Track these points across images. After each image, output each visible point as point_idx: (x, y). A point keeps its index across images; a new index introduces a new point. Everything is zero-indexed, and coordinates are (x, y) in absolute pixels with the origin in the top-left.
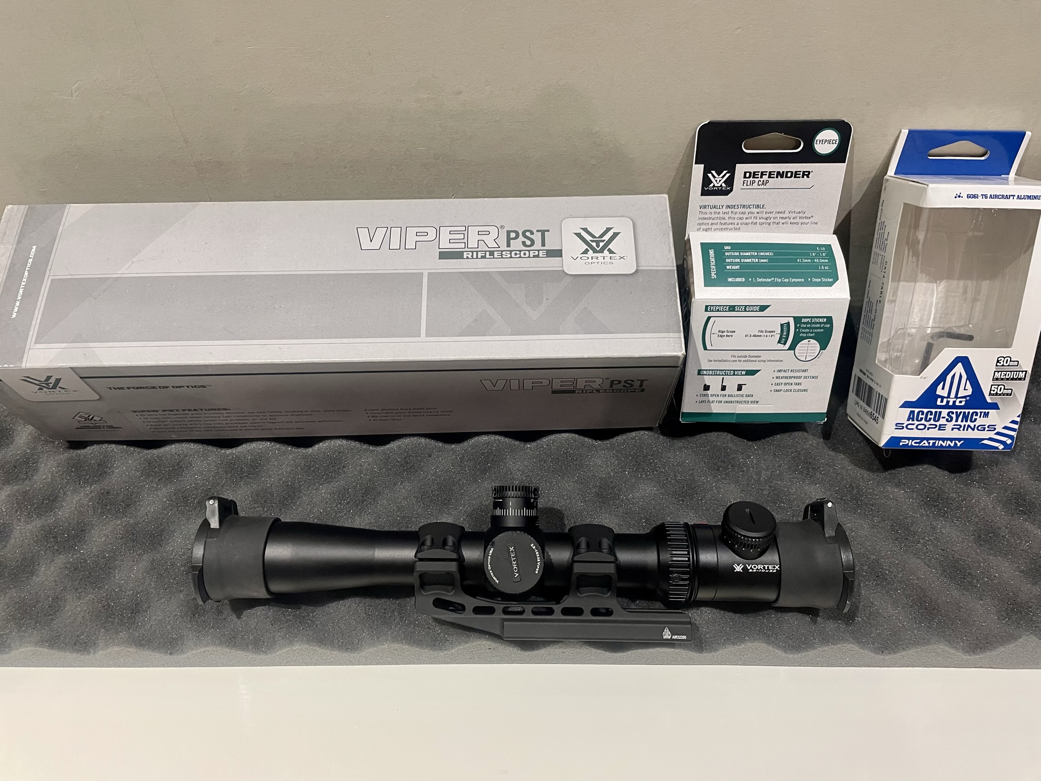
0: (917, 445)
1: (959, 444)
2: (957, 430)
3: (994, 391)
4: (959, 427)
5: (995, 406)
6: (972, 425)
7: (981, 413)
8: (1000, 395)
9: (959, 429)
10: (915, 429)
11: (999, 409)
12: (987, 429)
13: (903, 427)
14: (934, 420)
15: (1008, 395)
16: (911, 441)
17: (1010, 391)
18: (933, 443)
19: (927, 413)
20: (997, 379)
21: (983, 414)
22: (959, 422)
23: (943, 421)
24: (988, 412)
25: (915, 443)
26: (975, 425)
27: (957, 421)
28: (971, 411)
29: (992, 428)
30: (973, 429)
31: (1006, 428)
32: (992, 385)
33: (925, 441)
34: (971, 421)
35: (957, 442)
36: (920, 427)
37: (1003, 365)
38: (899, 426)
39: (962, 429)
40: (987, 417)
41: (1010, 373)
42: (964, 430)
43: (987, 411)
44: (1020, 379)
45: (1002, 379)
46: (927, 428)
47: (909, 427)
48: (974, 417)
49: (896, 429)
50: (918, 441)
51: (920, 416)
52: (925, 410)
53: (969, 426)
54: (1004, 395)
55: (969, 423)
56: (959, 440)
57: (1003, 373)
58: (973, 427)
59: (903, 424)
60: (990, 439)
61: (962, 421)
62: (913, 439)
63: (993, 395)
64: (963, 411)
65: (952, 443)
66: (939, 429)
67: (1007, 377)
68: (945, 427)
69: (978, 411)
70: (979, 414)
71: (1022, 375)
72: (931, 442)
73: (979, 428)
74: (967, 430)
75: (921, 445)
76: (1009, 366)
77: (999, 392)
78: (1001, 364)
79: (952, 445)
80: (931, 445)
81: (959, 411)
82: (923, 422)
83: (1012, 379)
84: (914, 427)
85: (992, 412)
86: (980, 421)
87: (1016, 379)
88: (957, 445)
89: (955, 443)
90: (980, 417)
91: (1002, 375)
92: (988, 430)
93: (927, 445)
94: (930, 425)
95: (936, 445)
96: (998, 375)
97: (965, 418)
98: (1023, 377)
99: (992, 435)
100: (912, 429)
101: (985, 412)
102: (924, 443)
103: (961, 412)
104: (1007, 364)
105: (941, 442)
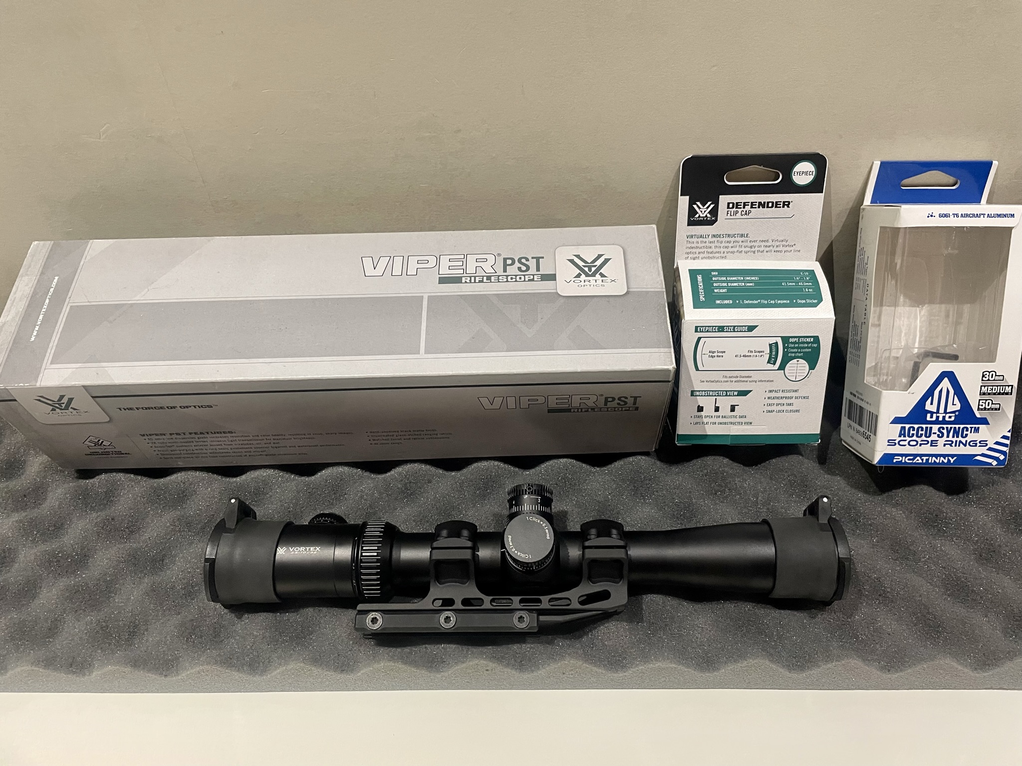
0: (911, 461)
1: (952, 461)
2: (949, 446)
3: (982, 405)
4: (950, 443)
5: (984, 421)
6: (964, 440)
7: (971, 428)
8: (989, 409)
9: (951, 445)
10: (907, 445)
11: (988, 424)
12: (978, 444)
13: (895, 444)
14: (926, 437)
15: (996, 409)
16: (904, 458)
17: (998, 406)
18: (926, 459)
19: (918, 428)
20: (984, 394)
21: (973, 429)
22: (950, 438)
23: (934, 437)
24: (978, 428)
25: (909, 460)
26: (966, 441)
27: (948, 436)
28: (962, 426)
29: (983, 443)
30: (965, 445)
31: (997, 443)
32: (980, 400)
33: (918, 458)
34: (962, 437)
35: (950, 458)
36: (912, 443)
37: (989, 380)
38: (891, 442)
39: (953, 445)
40: (978, 433)
41: (996, 387)
42: (956, 446)
43: (977, 426)
44: (1007, 394)
45: (989, 394)
46: (919, 444)
47: (901, 443)
48: (965, 433)
49: (888, 445)
50: (912, 458)
51: (912, 432)
52: (916, 426)
53: (960, 442)
54: (992, 409)
55: (960, 438)
56: (952, 456)
57: (989, 387)
58: (964, 443)
59: (895, 440)
60: (983, 455)
61: (953, 437)
62: (906, 455)
63: (982, 409)
64: (953, 426)
65: (945, 459)
66: (931, 446)
67: (994, 392)
68: (937, 443)
69: (969, 426)
70: (970, 429)
71: (1008, 389)
72: (925, 458)
73: (971, 444)
74: (959, 446)
75: (914, 461)
76: (994, 380)
77: (987, 407)
78: (987, 379)
79: (946, 461)
80: (924, 461)
81: (949, 426)
82: (915, 438)
83: (999, 394)
84: (906, 443)
85: (982, 427)
86: (971, 436)
87: (1003, 394)
88: (950, 461)
89: (948, 459)
90: (971, 432)
91: (989, 389)
92: (980, 446)
93: (920, 461)
94: (922, 441)
95: (930, 461)
96: (984, 390)
97: (956, 433)
98: (1010, 391)
99: (984, 450)
100: (905, 445)
101: (975, 428)
102: (918, 460)
103: (951, 428)
104: (993, 379)
105: (934, 458)
